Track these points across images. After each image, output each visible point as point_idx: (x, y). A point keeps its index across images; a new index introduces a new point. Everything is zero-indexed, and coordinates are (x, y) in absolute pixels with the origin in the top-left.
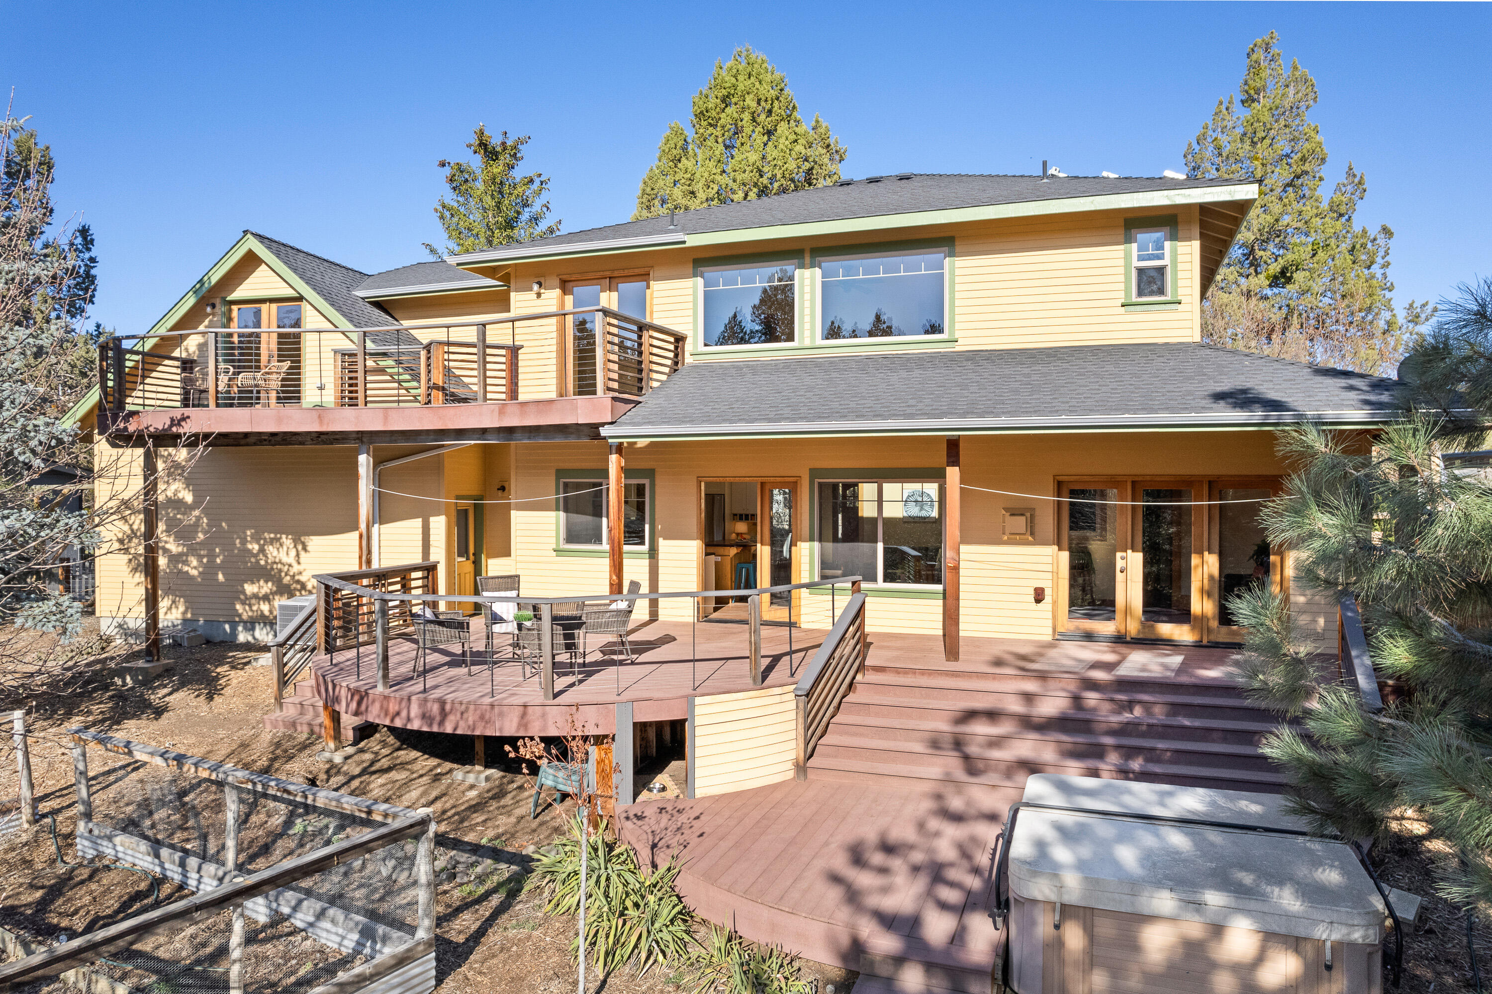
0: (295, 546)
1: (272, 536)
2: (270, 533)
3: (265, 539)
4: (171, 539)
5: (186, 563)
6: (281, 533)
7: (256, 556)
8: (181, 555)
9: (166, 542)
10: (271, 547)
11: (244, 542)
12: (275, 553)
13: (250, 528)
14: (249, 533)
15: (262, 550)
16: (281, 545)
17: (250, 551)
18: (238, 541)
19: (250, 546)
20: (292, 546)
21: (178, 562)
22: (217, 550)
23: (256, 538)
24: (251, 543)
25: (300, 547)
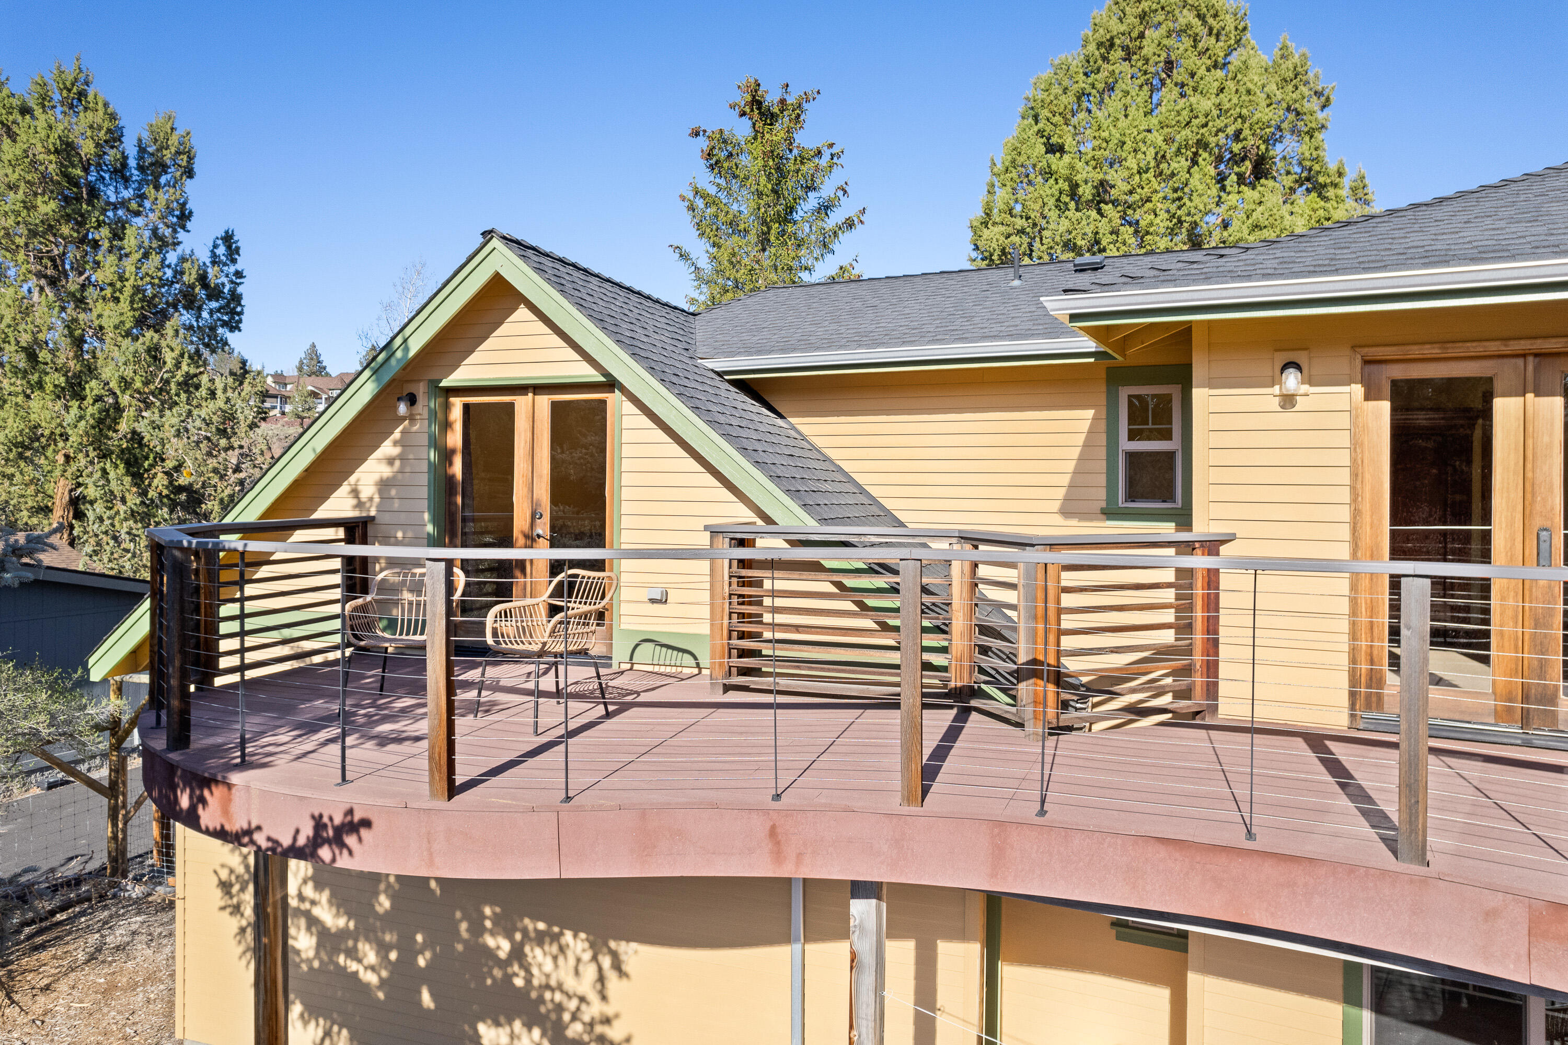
0: (595, 958)
1: (541, 926)
2: (535, 918)
3: (525, 932)
4: (324, 897)
5: (353, 954)
6: (563, 927)
7: (504, 964)
8: (343, 934)
9: (313, 903)
10: (538, 951)
11: (477, 929)
12: (548, 966)
13: (492, 904)
14: (488, 911)
15: (517, 954)
16: (562, 949)
17: (490, 954)
18: (464, 926)
19: (490, 941)
20: (587, 956)
21: (336, 951)
22: (419, 938)
23: (505, 926)
24: (493, 934)
25: (606, 962)
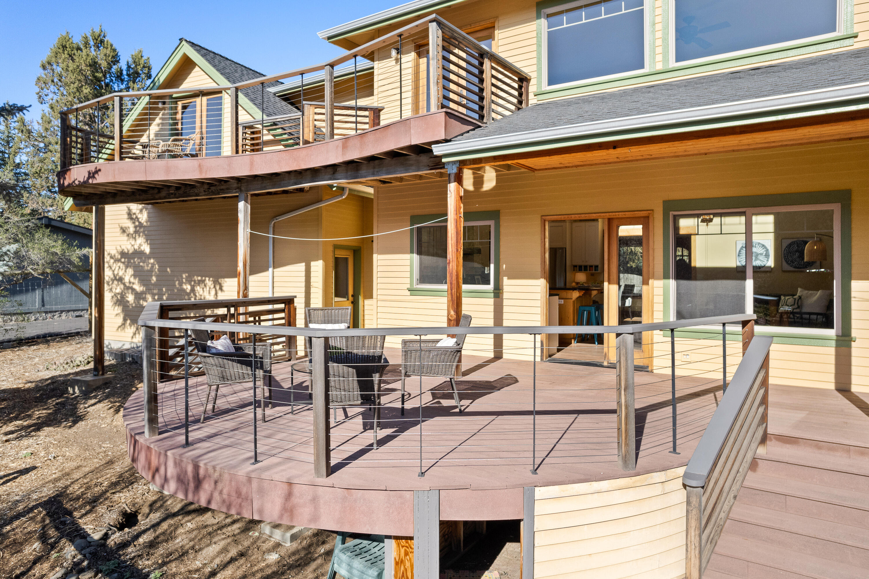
0: (215, 287)
1: (199, 278)
2: (198, 276)
3: (195, 281)
4: (136, 281)
5: (145, 299)
6: (206, 277)
7: (188, 294)
8: (142, 293)
9: (133, 283)
10: (198, 287)
11: (181, 284)
12: (201, 292)
13: (185, 272)
14: (184, 276)
15: (193, 290)
16: (205, 286)
17: (184, 291)
18: (177, 282)
19: (185, 287)
20: (212, 286)
21: (140, 299)
22: (164, 289)
23: (189, 281)
24: (185, 284)
25: (218, 287)
